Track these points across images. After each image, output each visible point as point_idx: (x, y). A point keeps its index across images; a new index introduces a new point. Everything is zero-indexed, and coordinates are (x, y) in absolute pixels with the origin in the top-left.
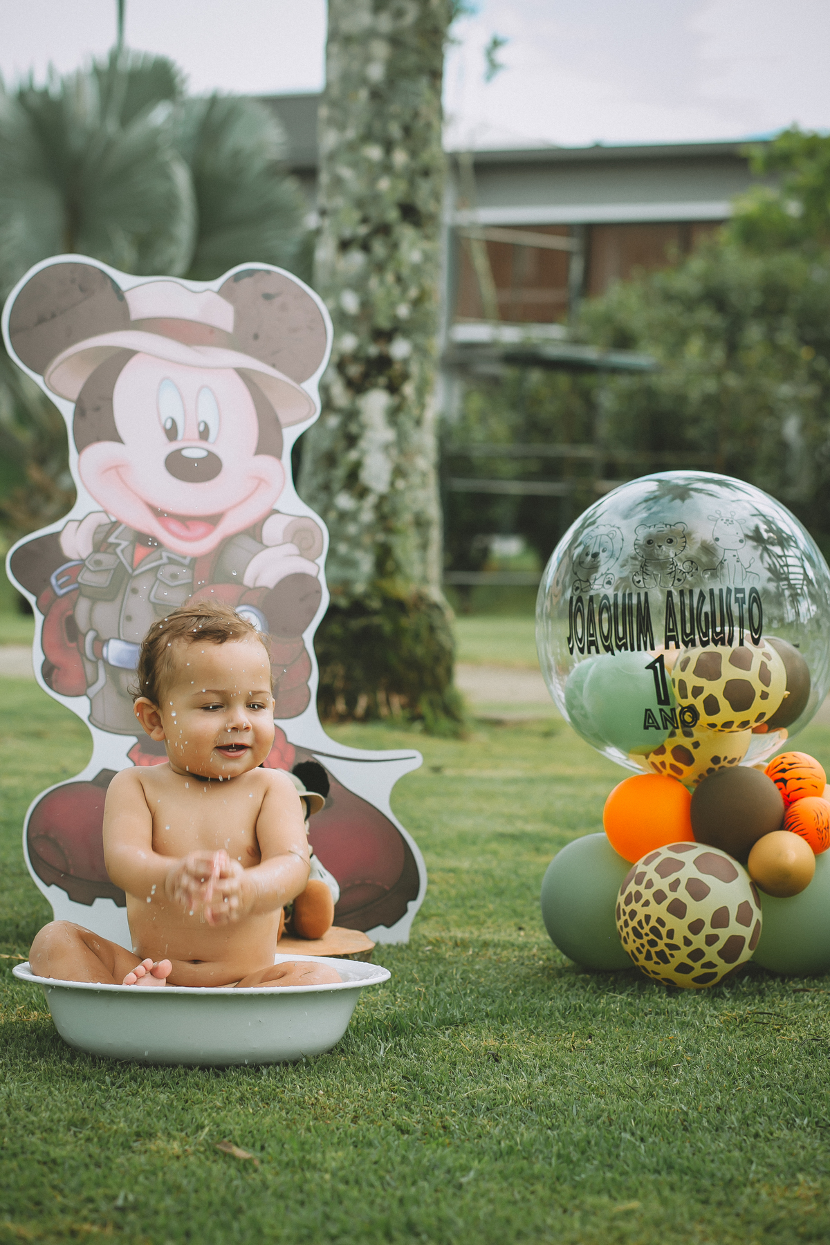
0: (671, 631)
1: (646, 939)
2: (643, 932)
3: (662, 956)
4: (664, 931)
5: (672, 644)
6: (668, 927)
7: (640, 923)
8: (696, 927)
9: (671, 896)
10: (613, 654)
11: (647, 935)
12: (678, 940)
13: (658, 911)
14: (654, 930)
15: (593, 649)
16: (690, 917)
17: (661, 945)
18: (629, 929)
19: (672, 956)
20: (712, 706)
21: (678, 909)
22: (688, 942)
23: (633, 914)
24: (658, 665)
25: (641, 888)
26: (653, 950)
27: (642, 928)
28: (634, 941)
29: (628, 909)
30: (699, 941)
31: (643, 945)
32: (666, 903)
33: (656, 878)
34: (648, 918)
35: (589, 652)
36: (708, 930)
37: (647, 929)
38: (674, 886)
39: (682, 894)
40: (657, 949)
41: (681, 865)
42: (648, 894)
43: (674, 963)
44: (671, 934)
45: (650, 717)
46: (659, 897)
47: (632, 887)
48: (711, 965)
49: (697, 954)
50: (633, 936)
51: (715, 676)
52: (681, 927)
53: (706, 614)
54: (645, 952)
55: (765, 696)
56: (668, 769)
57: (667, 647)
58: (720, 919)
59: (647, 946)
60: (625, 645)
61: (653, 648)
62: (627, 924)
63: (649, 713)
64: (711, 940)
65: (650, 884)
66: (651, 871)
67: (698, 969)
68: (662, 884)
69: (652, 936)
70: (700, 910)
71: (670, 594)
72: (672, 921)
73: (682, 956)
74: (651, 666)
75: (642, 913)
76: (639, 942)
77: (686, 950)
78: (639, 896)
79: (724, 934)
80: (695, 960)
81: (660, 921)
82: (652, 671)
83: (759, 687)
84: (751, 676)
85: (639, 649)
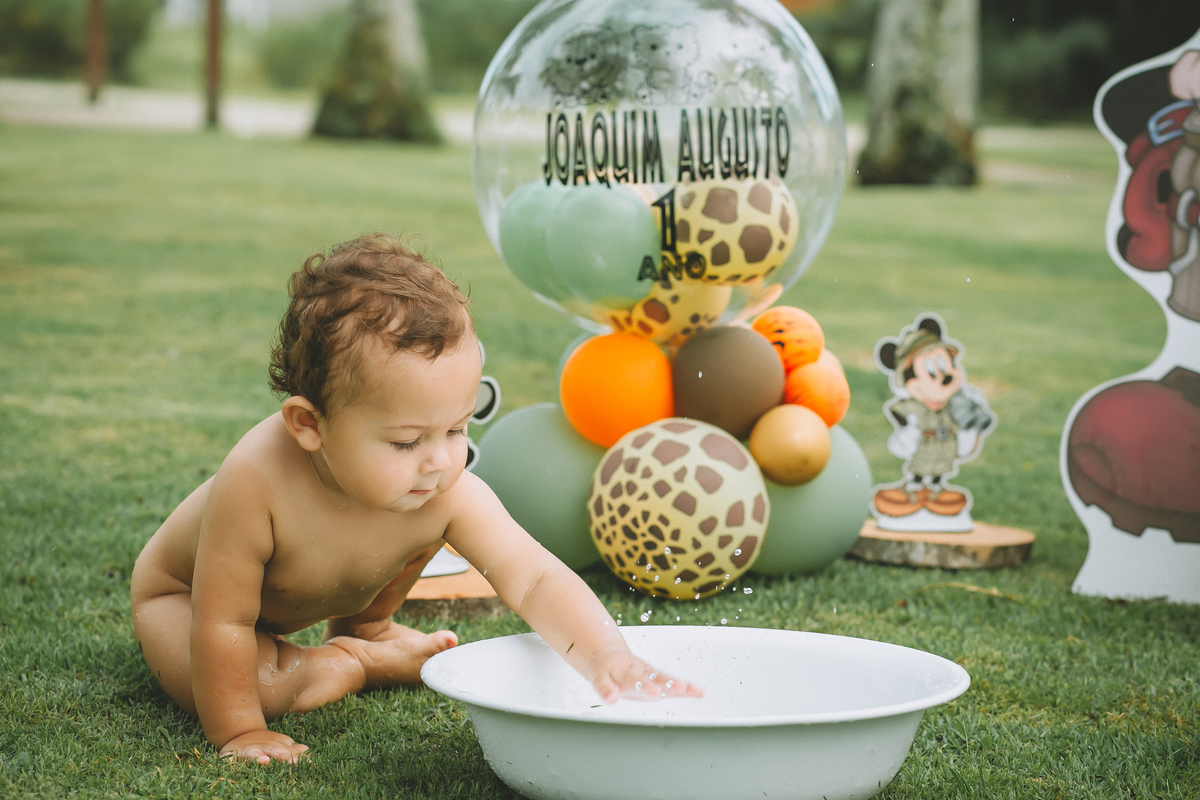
0: (686, 159)
1: (641, 541)
2: (638, 532)
3: (662, 562)
4: (667, 531)
6: (673, 526)
7: (635, 521)
8: (707, 526)
9: (677, 489)
10: (609, 186)
11: (643, 535)
12: (684, 542)
13: (659, 506)
14: (654, 530)
15: (581, 180)
16: (701, 514)
17: (664, 549)
18: (618, 528)
19: (675, 561)
20: (721, 255)
21: (685, 504)
22: (697, 544)
23: (624, 510)
24: (667, 201)
25: (636, 478)
26: (650, 555)
27: (637, 525)
28: (624, 543)
29: (617, 503)
30: (709, 543)
31: (636, 548)
32: (671, 497)
33: (655, 465)
34: (646, 515)
35: (575, 183)
36: (722, 529)
37: (644, 528)
38: (680, 475)
39: (691, 486)
40: (656, 552)
42: (645, 486)
43: (676, 568)
44: (676, 535)
45: (648, 266)
46: (662, 489)
47: (620, 476)
48: (719, 572)
49: (706, 560)
50: (621, 536)
51: (730, 218)
52: (688, 526)
53: (729, 140)
54: (637, 555)
55: (782, 246)
56: (635, 327)
57: (680, 179)
58: (735, 516)
59: (642, 549)
60: (626, 176)
61: (662, 180)
62: (613, 521)
63: (648, 262)
64: (724, 542)
65: (647, 473)
66: (645, 456)
67: (704, 576)
68: (664, 473)
69: (651, 538)
70: (712, 505)
71: (684, 113)
72: (677, 519)
73: (687, 562)
74: (659, 204)
75: (636, 510)
76: (630, 544)
77: (694, 554)
78: (631, 488)
79: (739, 534)
80: (702, 566)
81: (664, 520)
82: (658, 210)
83: (777, 235)
84: (770, 221)
85: (644, 181)
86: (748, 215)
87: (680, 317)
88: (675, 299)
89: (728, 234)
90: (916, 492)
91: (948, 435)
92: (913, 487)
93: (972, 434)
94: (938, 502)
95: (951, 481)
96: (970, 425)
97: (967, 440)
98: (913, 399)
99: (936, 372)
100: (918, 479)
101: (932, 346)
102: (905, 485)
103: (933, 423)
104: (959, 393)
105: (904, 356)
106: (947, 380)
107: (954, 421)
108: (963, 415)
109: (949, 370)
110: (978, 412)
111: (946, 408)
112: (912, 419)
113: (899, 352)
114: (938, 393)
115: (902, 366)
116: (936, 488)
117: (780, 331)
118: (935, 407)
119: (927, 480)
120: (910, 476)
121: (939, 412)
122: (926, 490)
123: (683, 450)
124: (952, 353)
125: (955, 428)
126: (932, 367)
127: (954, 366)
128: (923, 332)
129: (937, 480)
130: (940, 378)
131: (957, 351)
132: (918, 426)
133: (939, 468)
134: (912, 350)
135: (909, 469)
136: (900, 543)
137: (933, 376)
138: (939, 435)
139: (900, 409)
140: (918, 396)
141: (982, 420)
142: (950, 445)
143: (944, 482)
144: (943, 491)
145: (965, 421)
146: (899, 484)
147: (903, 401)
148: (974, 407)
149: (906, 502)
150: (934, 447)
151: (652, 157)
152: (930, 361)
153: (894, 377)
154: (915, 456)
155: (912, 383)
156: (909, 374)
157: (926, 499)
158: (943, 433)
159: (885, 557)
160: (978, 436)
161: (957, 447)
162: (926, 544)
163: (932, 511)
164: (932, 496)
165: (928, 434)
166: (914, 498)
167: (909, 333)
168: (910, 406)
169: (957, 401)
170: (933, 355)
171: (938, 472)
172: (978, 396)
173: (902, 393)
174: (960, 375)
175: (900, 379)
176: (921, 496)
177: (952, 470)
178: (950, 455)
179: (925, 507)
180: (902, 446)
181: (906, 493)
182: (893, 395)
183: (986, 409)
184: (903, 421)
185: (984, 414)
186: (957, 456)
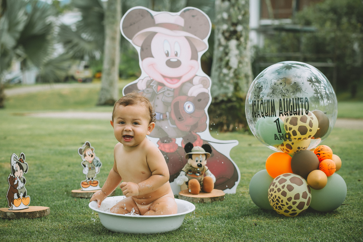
0: (281, 111)
1: (275, 202)
2: (274, 200)
3: (280, 208)
4: (280, 200)
5: (281, 115)
6: (281, 199)
7: (273, 198)
8: (290, 199)
9: (282, 190)
10: (264, 118)
11: (275, 201)
12: (284, 203)
13: (279, 194)
15: (259, 116)
16: (288, 196)
17: (280, 204)
18: (271, 200)
19: (283, 208)
20: (295, 133)
21: (284, 194)
22: (287, 204)
23: (272, 195)
24: (277, 121)
25: (274, 187)
26: (277, 206)
28: (272, 203)
29: (270, 194)
30: (290, 203)
31: (274, 204)
32: (281, 192)
33: (278, 184)
34: (276, 196)
36: (293, 200)
37: (275, 200)
38: (283, 187)
39: (286, 189)
40: (279, 205)
41: (286, 180)
42: (276, 189)
43: (284, 210)
44: (282, 201)
45: (276, 136)
46: (279, 190)
47: (272, 187)
48: (294, 210)
49: (290, 207)
51: (295, 124)
52: (285, 199)
53: (291, 106)
55: (311, 130)
57: (280, 116)
58: (297, 197)
59: (276, 205)
60: (268, 115)
61: (276, 116)
63: (276, 135)
64: (294, 203)
65: (276, 186)
66: (277, 182)
67: (291, 211)
68: (280, 186)
69: (277, 202)
70: (290, 194)
71: (280, 100)
72: (282, 197)
73: (285, 208)
74: (275, 121)
75: (274, 195)
77: (287, 206)
78: (273, 190)
79: (298, 201)
80: (290, 209)
81: (279, 197)
82: (275, 123)
83: (309, 128)
84: (307, 125)
85: (272, 116)
86: (300, 123)
89: (296, 128)
103: (91, 166)
107: (94, 165)
118: (90, 162)
130: (91, 156)
138: (92, 169)
140: (87, 160)
143: (94, 179)
145: (96, 165)
146: (86, 180)
151: (273, 111)
156: (85, 156)
168: (86, 162)
169: (94, 160)
170: (89, 151)
171: (92, 177)
172: (98, 159)
173: (84, 160)
174: (94, 155)
175: (83, 157)
176: (90, 182)
177: (95, 176)
178: (94, 173)
179: (91, 185)
180: (85, 171)
181: (87, 182)
182: (83, 160)
183: (100, 162)
184: (85, 166)
185: (100, 163)
186: (96, 173)
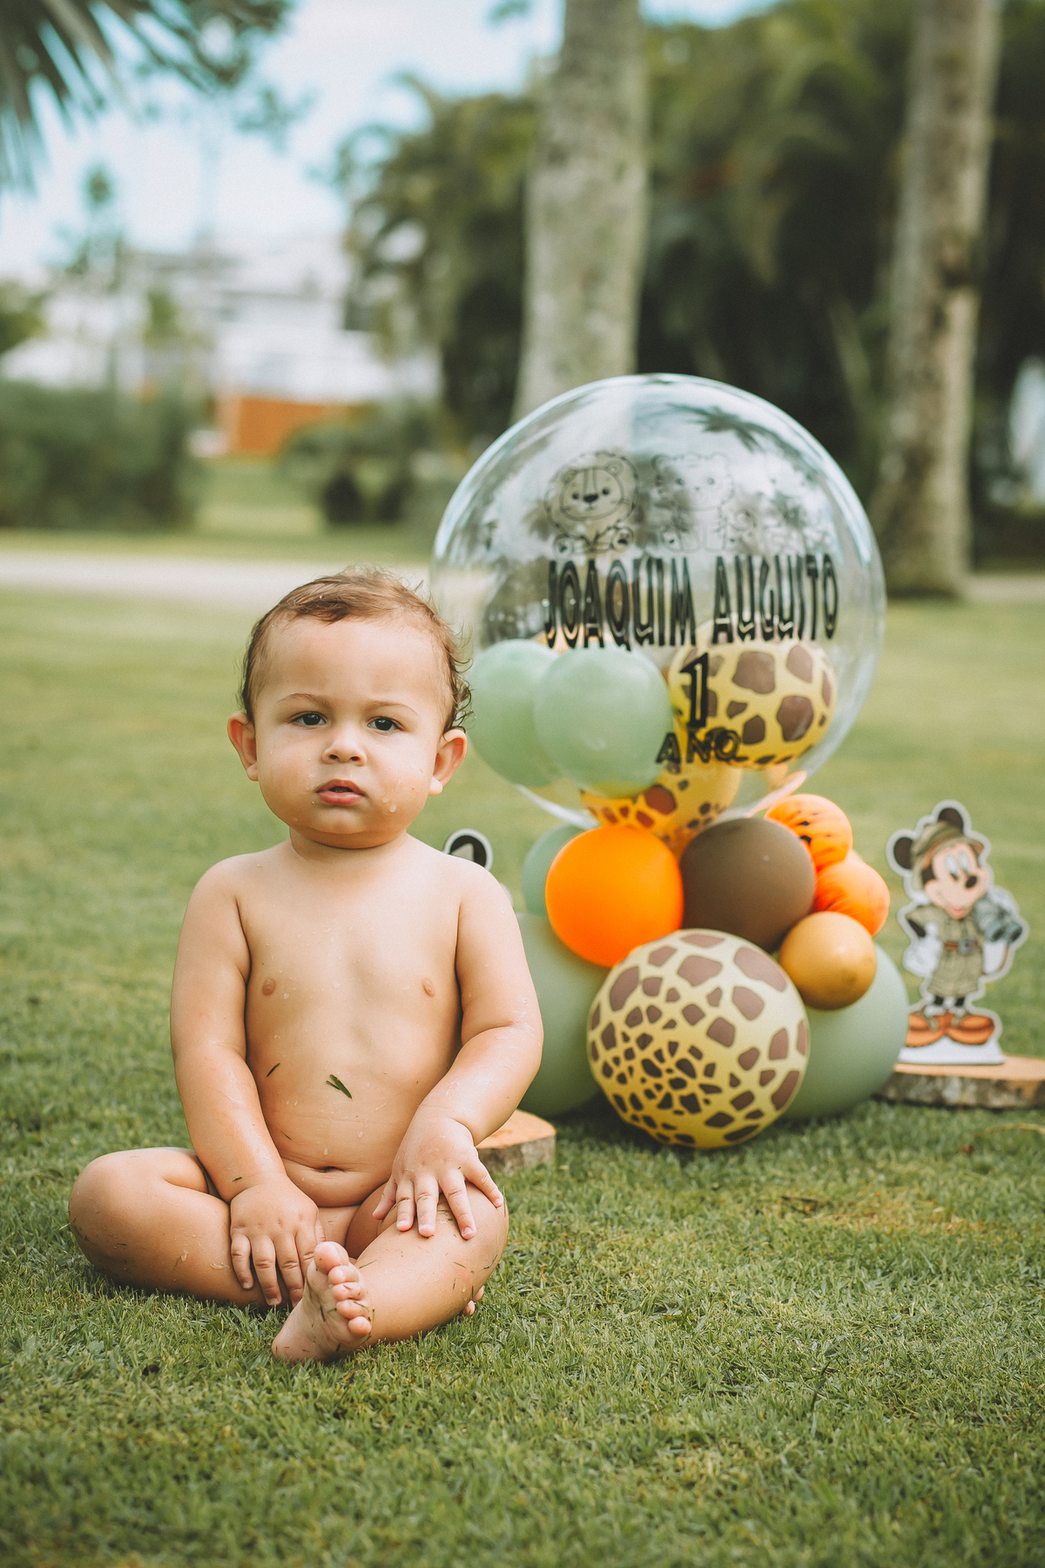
0: (723, 616)
1: (666, 1078)
2: (662, 1067)
3: (691, 1104)
4: (699, 1066)
5: (722, 636)
6: (706, 1060)
7: (659, 1054)
8: (747, 1060)
9: (711, 1014)
10: (629, 648)
11: (670, 1071)
12: (721, 1079)
13: (691, 1035)
14: (684, 1065)
15: (593, 641)
16: (741, 1045)
17: (692, 1087)
18: (636, 1063)
19: (707, 1102)
20: (755, 731)
21: (722, 1033)
22: (734, 1081)
23: (644, 1041)
24: (699, 668)
25: (659, 1001)
26: (676, 1095)
27: (661, 1059)
28: (643, 1081)
29: (634, 1033)
30: (749, 1080)
31: (659, 1087)
32: (704, 1025)
33: (682, 986)
34: (673, 1047)
35: (586, 645)
36: (764, 1063)
37: (670, 1062)
38: (715, 998)
39: (728, 1010)
40: (685, 1092)
42: (672, 1011)
43: (708, 1112)
44: (710, 1070)
45: (670, 746)
46: (693, 1014)
47: (638, 1000)
48: (757, 1114)
49: (743, 1100)
50: (639, 1072)
51: (767, 688)
52: (726, 1059)
53: (772, 592)
54: (660, 1096)
55: (823, 722)
56: (632, 819)
57: (715, 641)
58: (778, 1048)
59: (667, 1088)
60: (650, 637)
61: (694, 641)
62: (629, 1054)
64: (766, 1077)
65: (673, 996)
66: (669, 974)
67: (740, 1120)
68: (695, 995)
69: (678, 1074)
70: (751, 1034)
71: (720, 561)
72: (712, 1050)
73: (721, 1103)
74: (690, 669)
75: (661, 1040)
76: (651, 1082)
77: (730, 1093)
78: (654, 1014)
79: (782, 1068)
80: (739, 1108)
81: (696, 1052)
82: (688, 676)
83: (819, 708)
84: (812, 691)
85: (673, 642)
86: (788, 685)
87: (688, 807)
88: (684, 785)
89: (765, 706)
90: (936, 1017)
91: (974, 947)
92: (932, 1010)
93: (1000, 945)
94: (961, 1028)
95: (975, 1003)
96: (998, 936)
97: (994, 953)
98: (932, 905)
99: (959, 873)
100: (939, 1001)
101: (953, 841)
102: (924, 1009)
103: (955, 933)
104: (984, 897)
105: (921, 853)
106: (971, 882)
107: (980, 932)
108: (988, 923)
109: (973, 870)
110: (1007, 920)
111: (969, 916)
112: (931, 929)
113: (916, 849)
114: (961, 898)
115: (920, 864)
116: (960, 1012)
117: (805, 823)
118: (957, 915)
119: (949, 1002)
120: (929, 998)
121: (962, 920)
122: (947, 1013)
123: (716, 967)
124: (976, 849)
125: (981, 940)
126: (953, 867)
127: (979, 865)
128: (942, 825)
129: (960, 1002)
130: (963, 880)
131: (982, 846)
132: (938, 938)
133: (963, 988)
134: (931, 846)
135: (929, 989)
136: (931, 1078)
137: (955, 877)
138: (963, 948)
139: (917, 917)
140: (939, 901)
141: (1011, 930)
142: (975, 959)
143: (968, 1004)
144: (968, 1015)
146: (917, 1007)
147: (920, 907)
148: (1002, 914)
149: (926, 1029)
150: (956, 963)
151: (682, 614)
152: (951, 859)
153: (911, 877)
154: (935, 973)
155: (931, 886)
157: (948, 1026)
158: (967, 945)
159: (912, 1095)
160: (1007, 948)
161: (982, 963)
162: (962, 1079)
163: (954, 1040)
164: (955, 1022)
165: (950, 947)
166: (934, 1024)
167: (927, 825)
169: (983, 907)
170: (955, 852)
171: (961, 992)
172: (1007, 901)
173: (920, 897)
174: (985, 876)
175: (917, 881)
176: (943, 1021)
177: (977, 990)
178: (975, 971)
179: (947, 1035)
180: (921, 961)
181: (926, 1018)
182: (910, 900)
183: (1016, 916)
184: (920, 932)
185: (1014, 923)
186: (983, 973)
